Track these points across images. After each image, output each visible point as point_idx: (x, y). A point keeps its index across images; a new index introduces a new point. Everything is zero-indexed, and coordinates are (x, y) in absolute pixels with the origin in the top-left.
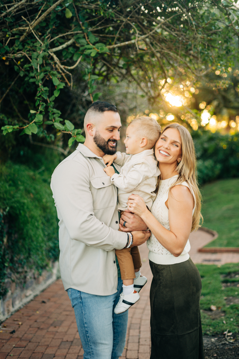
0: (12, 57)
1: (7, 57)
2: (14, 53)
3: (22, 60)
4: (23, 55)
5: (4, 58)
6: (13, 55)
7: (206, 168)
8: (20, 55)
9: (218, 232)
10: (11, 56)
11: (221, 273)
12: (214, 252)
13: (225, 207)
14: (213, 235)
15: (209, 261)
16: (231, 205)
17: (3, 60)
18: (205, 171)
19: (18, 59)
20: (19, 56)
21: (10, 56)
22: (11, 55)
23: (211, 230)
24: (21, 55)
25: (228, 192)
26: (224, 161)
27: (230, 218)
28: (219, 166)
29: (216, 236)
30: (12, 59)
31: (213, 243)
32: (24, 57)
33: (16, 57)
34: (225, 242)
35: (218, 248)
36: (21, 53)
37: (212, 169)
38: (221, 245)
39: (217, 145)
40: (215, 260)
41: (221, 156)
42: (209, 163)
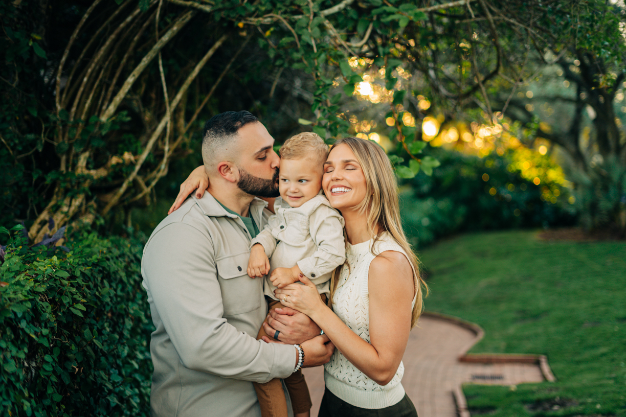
0: (254, 23)
1: (245, 22)
2: (257, 16)
3: (272, 29)
4: (275, 19)
5: (241, 25)
6: (256, 20)
7: (441, 212)
8: (269, 19)
9: (482, 326)
10: (254, 21)
11: (524, 402)
12: (488, 362)
13: (483, 282)
14: (475, 333)
15: (483, 377)
16: (494, 279)
17: (238, 27)
18: (440, 218)
19: (266, 27)
20: (268, 22)
21: (251, 21)
22: (252, 19)
23: (467, 322)
24: (272, 21)
25: (482, 254)
26: (470, 202)
27: (496, 301)
28: (462, 210)
29: (481, 335)
30: (255, 27)
31: (481, 346)
32: (276, 24)
33: (262, 23)
34: (503, 344)
35: (493, 355)
36: (271, 17)
37: (451, 214)
38: (496, 349)
39: (457, 173)
40: (493, 377)
41: (465, 191)
42: (444, 204)
